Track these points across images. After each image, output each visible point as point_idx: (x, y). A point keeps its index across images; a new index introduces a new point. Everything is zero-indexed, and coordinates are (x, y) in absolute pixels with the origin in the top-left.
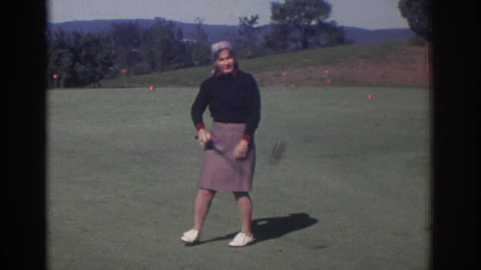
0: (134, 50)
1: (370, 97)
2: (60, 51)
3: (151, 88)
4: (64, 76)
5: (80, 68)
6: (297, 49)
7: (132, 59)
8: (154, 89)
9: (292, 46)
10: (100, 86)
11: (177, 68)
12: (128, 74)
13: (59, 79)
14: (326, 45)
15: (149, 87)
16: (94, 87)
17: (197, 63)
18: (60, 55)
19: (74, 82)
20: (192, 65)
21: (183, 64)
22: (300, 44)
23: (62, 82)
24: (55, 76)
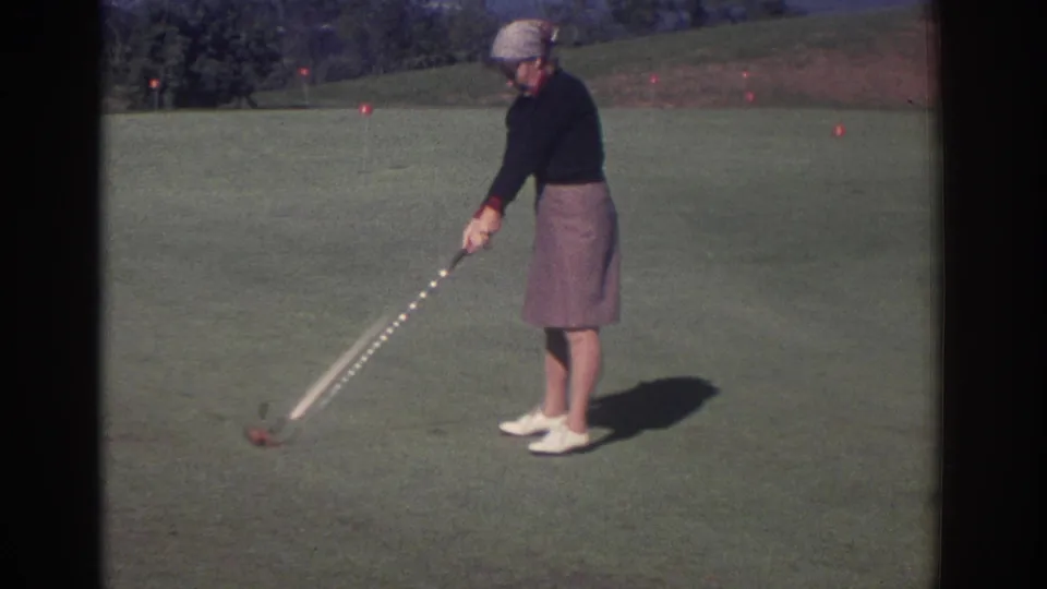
0: (325, 26)
1: (839, 131)
2: (159, 29)
3: (364, 110)
4: (174, 84)
5: (208, 67)
6: (680, 26)
7: (322, 45)
8: (370, 111)
9: (669, 18)
10: (253, 106)
11: (420, 67)
12: (313, 81)
13: (163, 89)
14: (743, 17)
15: (358, 107)
16: (238, 107)
17: (462, 54)
18: (161, 38)
19: (195, 95)
20: (452, 61)
21: (433, 58)
22: (686, 16)
23: (168, 97)
24: (154, 84)
